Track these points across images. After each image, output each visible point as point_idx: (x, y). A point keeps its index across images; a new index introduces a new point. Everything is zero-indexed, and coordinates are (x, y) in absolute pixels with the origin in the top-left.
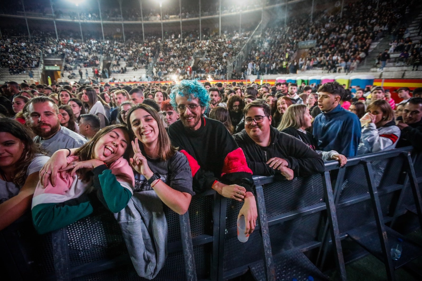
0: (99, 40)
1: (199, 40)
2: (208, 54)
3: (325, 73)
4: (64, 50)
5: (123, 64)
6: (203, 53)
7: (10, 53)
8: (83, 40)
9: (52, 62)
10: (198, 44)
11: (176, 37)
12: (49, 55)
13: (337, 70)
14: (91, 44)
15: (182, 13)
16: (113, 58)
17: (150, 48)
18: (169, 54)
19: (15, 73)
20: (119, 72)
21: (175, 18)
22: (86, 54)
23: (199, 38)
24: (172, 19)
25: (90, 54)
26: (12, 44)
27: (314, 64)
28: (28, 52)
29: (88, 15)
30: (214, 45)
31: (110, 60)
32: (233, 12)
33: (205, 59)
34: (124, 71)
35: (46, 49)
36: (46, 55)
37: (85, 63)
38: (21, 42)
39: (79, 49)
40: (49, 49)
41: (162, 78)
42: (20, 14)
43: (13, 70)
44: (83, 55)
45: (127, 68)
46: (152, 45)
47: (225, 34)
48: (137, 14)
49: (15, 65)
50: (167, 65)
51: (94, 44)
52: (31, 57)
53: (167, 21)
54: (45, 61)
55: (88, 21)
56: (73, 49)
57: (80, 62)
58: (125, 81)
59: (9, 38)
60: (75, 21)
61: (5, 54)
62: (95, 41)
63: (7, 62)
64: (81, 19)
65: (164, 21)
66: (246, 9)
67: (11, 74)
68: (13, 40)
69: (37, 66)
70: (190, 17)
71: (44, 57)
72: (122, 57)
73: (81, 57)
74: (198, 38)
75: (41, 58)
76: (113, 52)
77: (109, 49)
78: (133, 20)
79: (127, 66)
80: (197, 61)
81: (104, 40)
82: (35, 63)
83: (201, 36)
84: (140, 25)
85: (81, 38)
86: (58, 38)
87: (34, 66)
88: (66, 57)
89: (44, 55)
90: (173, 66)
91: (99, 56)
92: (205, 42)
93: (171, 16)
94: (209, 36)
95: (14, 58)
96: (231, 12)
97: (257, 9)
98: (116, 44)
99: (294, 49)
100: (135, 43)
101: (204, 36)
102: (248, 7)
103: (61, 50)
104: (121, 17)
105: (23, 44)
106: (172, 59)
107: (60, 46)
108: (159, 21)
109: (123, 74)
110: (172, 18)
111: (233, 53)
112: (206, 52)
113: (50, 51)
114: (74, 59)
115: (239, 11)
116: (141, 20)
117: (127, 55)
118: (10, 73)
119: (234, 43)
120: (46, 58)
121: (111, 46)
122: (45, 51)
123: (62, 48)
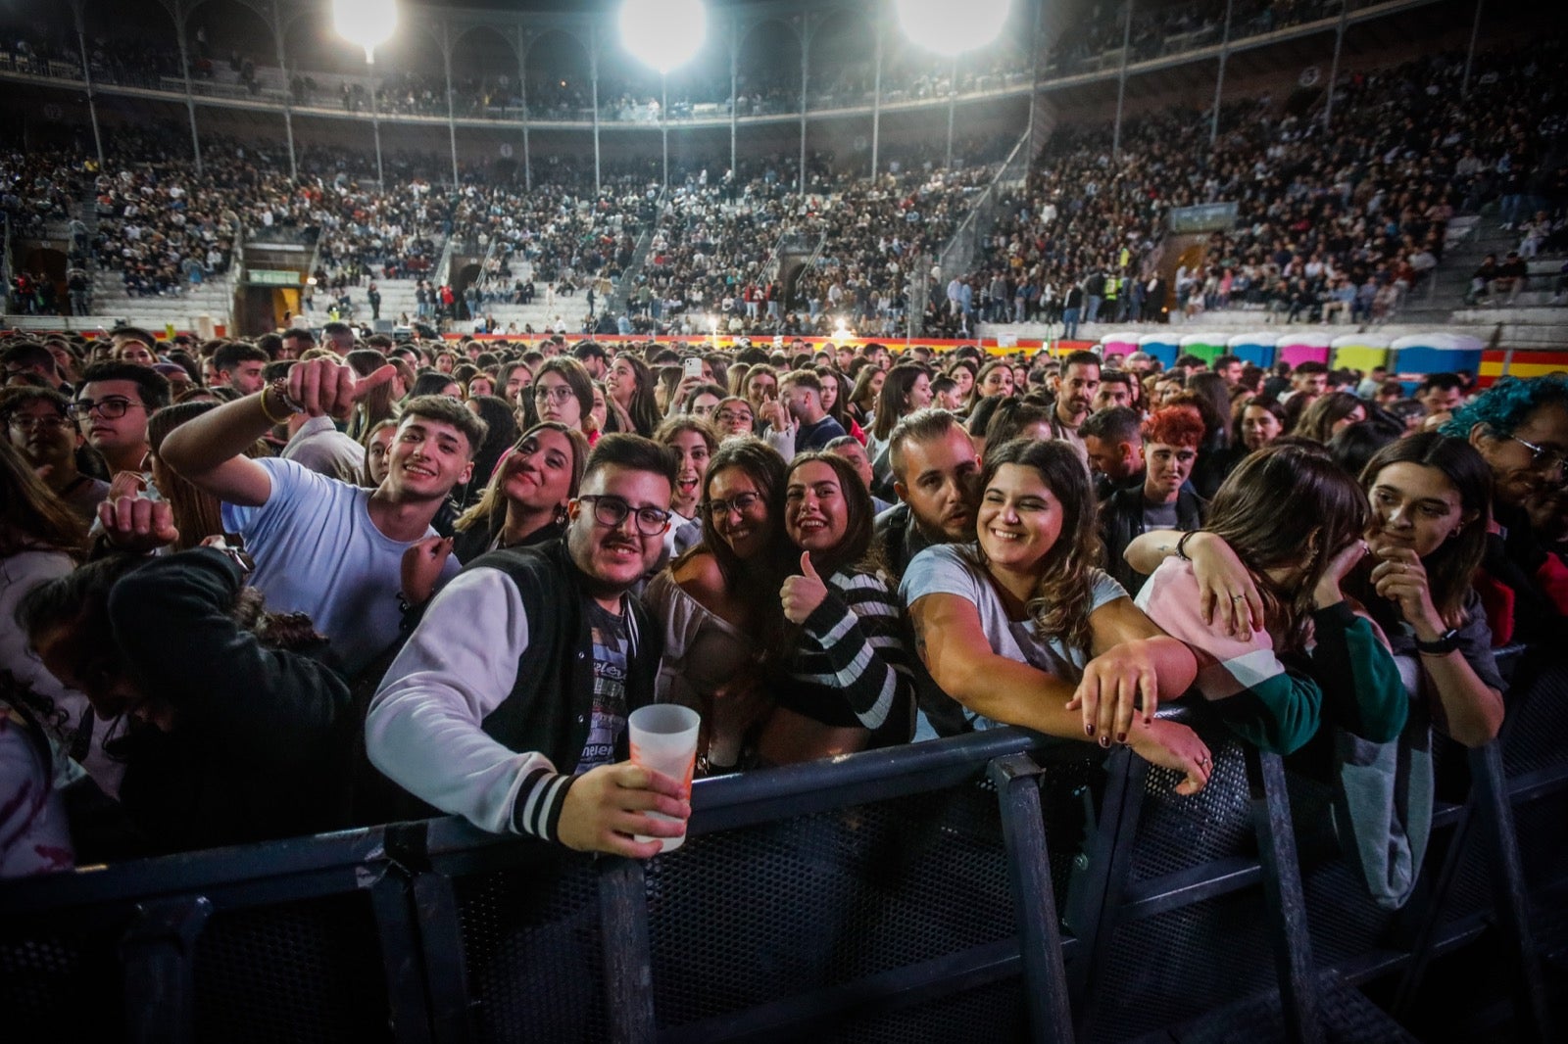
0: (437, 185)
1: (797, 191)
2: (829, 244)
3: (1277, 323)
4: (317, 216)
5: (524, 271)
6: (812, 239)
7: (130, 221)
8: (380, 182)
9: (272, 256)
10: (796, 207)
11: (715, 179)
12: (266, 233)
13: (1325, 314)
14: (410, 196)
15: (738, 96)
16: (486, 247)
17: (619, 217)
18: (688, 240)
19: (144, 292)
20: (508, 299)
21: (712, 113)
22: (393, 231)
23: (798, 184)
24: (704, 115)
25: (406, 232)
26: (136, 190)
27: (1234, 289)
28: (189, 220)
29: (405, 95)
30: (851, 213)
31: (477, 255)
32: (926, 96)
33: (822, 259)
34: (526, 295)
35: (255, 212)
36: (252, 232)
37: (389, 265)
38: (168, 185)
39: (368, 215)
40: (262, 210)
41: (666, 325)
42: (170, 87)
43: (136, 281)
44: (383, 235)
45: (536, 285)
46: (626, 207)
47: (893, 174)
48: (578, 95)
49: (145, 262)
50: (683, 280)
51: (423, 196)
52: (202, 239)
53: (684, 122)
54: (248, 252)
55: (405, 118)
56: (348, 212)
57: (372, 261)
58: (529, 329)
59: (128, 168)
60: (360, 115)
61: (110, 224)
62: (425, 188)
63: (119, 252)
64: (381, 110)
65: (673, 123)
66: (972, 87)
67: (131, 295)
68: (141, 177)
69: (222, 269)
70: (766, 110)
71: (245, 240)
72: (521, 247)
73: (377, 243)
74: (794, 184)
75: (236, 243)
76: (489, 227)
77: (474, 216)
78: (562, 117)
79: (535, 279)
80: (793, 266)
81: (456, 184)
82: (214, 258)
83: (802, 178)
84: (588, 135)
85: (376, 177)
86: (294, 175)
87: (210, 269)
88: (322, 239)
89: (245, 232)
90: (705, 281)
91: (437, 239)
92: (819, 198)
93: (697, 107)
94: (833, 179)
95: (144, 238)
96: (919, 98)
97: (1014, 89)
98: (500, 200)
99: (1155, 234)
100: (566, 198)
101: (817, 178)
102: (979, 80)
103: (306, 216)
104: (520, 105)
105: (176, 192)
106: (698, 257)
107: (303, 202)
108: (656, 124)
109: (521, 307)
110: (701, 114)
111: (924, 242)
112: (823, 235)
113: (268, 219)
114: (352, 248)
115: (946, 93)
116: (591, 117)
117: (536, 239)
118: (129, 289)
119: (926, 205)
120: (252, 240)
121: (481, 208)
122: (252, 217)
123: (311, 209)
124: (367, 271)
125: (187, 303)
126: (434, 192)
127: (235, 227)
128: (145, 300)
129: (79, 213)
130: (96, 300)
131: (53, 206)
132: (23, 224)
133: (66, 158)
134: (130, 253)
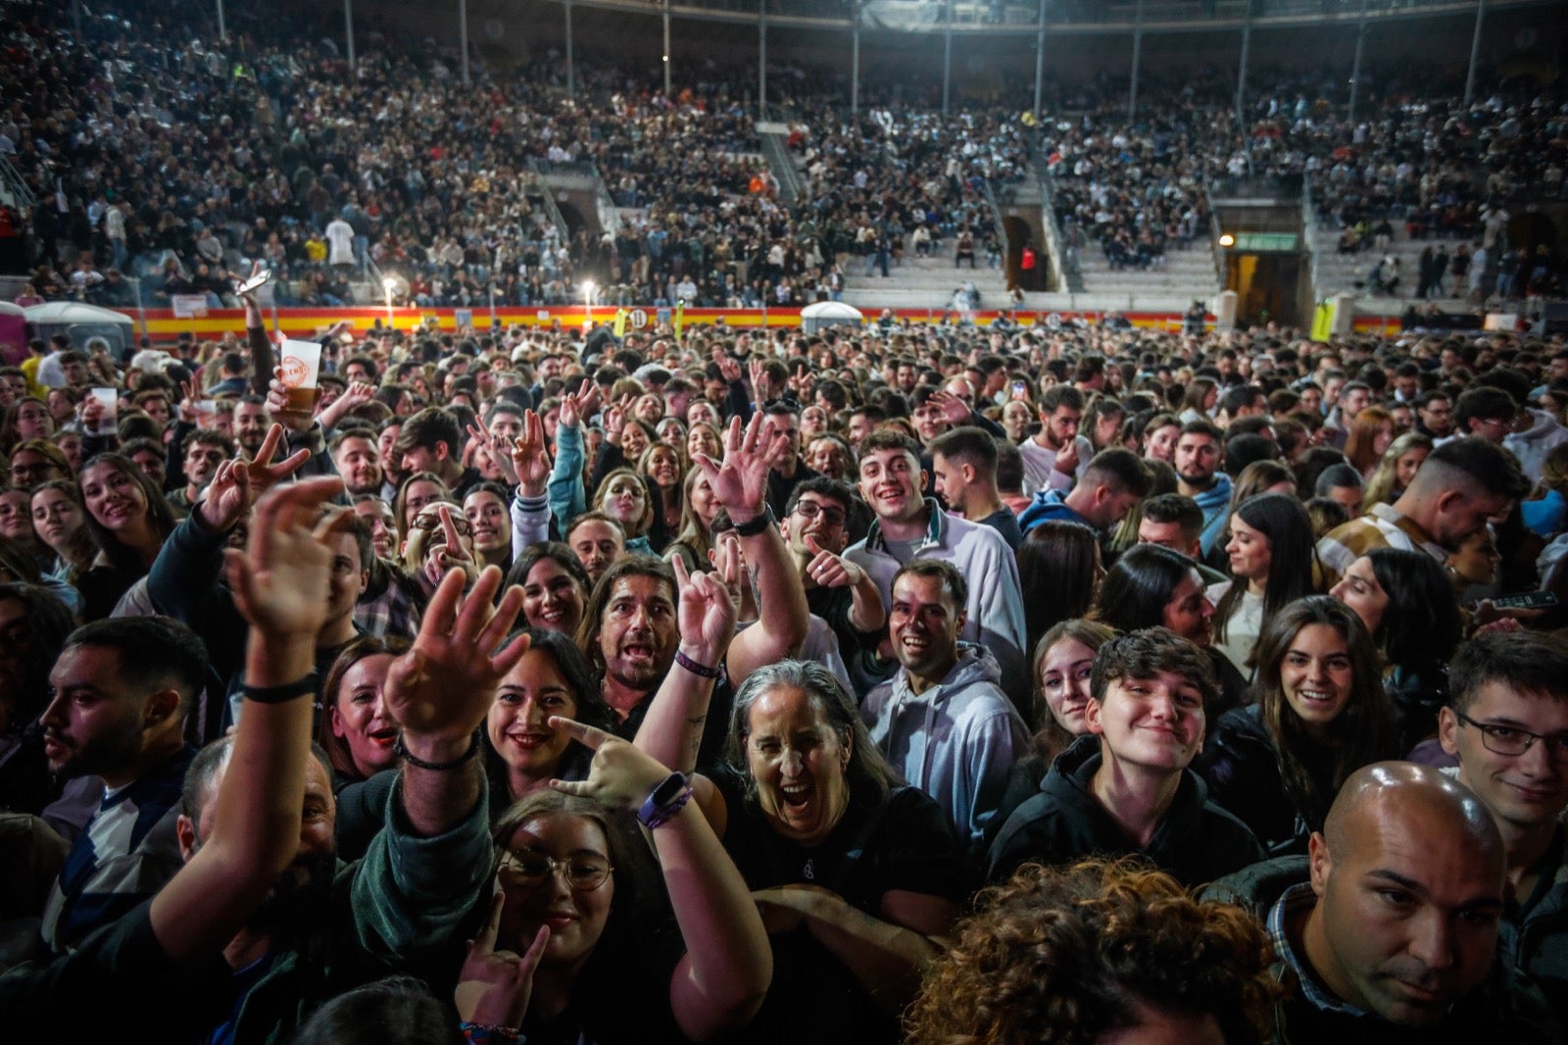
0: (1438, 100)
4: (1288, 159)
8: (1351, 106)
12: (1231, 185)
16: (1559, 186)
19: (1130, 264)
22: (1402, 172)
26: (1079, 142)
28: (1146, 174)
37: (1413, 219)
39: (1355, 152)
43: (1119, 250)
44: (1386, 178)
49: (1121, 228)
52: (1169, 196)
56: (1327, 150)
57: (1387, 215)
59: (1065, 117)
60: (1341, 17)
62: (1421, 108)
63: (1091, 218)
64: (1374, 5)
67: (1112, 268)
68: (1078, 127)
73: (1382, 189)
75: (1206, 200)
81: (1468, 96)
82: (1192, 219)
86: (1240, 107)
88: (1309, 186)
89: (1210, 185)
107: (1265, 141)
113: (1234, 166)
122: (1213, 167)
123: (1277, 149)
124: (1386, 230)
125: (1173, 277)
126: (1440, 112)
127: (1199, 180)
128: (1129, 274)
129: (1031, 175)
130: (1084, 276)
131: (1014, 167)
132: (996, 188)
133: (1006, 113)
134: (1102, 217)
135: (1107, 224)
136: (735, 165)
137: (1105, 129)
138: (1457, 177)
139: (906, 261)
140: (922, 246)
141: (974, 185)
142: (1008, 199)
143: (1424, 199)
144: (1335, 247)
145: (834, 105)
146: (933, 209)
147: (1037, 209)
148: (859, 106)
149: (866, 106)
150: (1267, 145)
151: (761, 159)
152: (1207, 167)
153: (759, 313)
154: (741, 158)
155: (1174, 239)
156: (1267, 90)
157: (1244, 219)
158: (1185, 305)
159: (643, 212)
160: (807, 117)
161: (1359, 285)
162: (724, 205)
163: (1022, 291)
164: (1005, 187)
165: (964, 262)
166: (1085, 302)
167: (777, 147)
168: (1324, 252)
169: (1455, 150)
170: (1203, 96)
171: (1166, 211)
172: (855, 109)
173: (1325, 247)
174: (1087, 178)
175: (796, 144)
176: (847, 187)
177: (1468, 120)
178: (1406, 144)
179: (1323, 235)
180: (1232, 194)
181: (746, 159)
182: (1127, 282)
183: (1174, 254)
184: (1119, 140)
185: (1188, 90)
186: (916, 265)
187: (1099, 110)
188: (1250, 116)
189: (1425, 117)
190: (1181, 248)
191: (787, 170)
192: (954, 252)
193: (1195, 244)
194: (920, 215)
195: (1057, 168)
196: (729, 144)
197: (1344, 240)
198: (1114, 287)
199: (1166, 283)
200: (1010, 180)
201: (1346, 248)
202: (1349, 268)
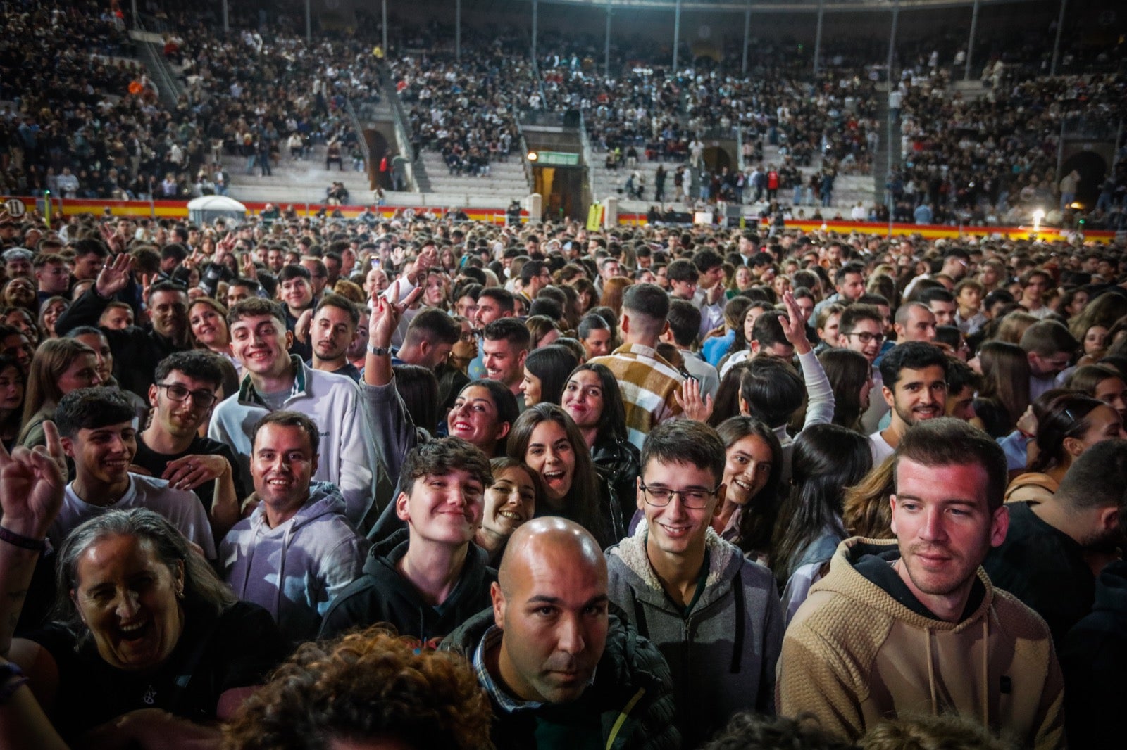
0: (658, 68)
4: (569, 99)
8: (606, 65)
11: (945, 60)
12: (532, 116)
16: (729, 130)
17: (848, 100)
18: (945, 126)
19: (466, 171)
22: (640, 113)
23: (1049, 65)
37: (649, 147)
38: (442, 70)
43: (458, 160)
49: (458, 143)
52: (489, 121)
56: (593, 95)
57: (633, 144)
59: (408, 53)
62: (648, 72)
63: (433, 135)
67: (453, 174)
72: (762, 129)
73: (629, 125)
74: (1044, 65)
75: (516, 125)
81: (675, 66)
82: (506, 139)
83: (1054, 59)
84: (811, 17)
86: (534, 58)
87: (506, 150)
88: (583, 120)
94: (1093, 59)
95: (447, 120)
100: (788, 81)
101: (1069, 57)
103: (559, 99)
106: (964, 144)
107: (552, 85)
113: (533, 102)
114: (610, 131)
118: (451, 169)
122: (519, 101)
123: (561, 91)
124: (633, 153)
125: (496, 182)
126: (659, 75)
127: (510, 110)
128: (464, 179)
129: (384, 97)
130: (430, 179)
131: (370, 90)
132: (357, 107)
133: (360, 45)
134: (442, 134)
135: (445, 140)
136: (110, 68)
137: (438, 66)
138: (673, 120)
139: (283, 162)
140: (295, 150)
141: (338, 102)
142: (366, 115)
143: (654, 132)
144: (604, 164)
145: (207, 22)
146: (305, 121)
147: (391, 124)
148: (231, 26)
149: (237, 27)
150: (555, 88)
151: (137, 64)
152: (515, 100)
153: (146, 204)
154: (116, 61)
155: (495, 153)
156: (553, 48)
157: (543, 141)
158: (505, 204)
159: (13, 104)
160: (181, 31)
161: (620, 191)
162: (101, 103)
163: (383, 190)
164: (364, 106)
165: (335, 166)
166: (433, 200)
167: (153, 55)
168: (596, 168)
169: (671, 103)
170: (509, 47)
171: (489, 132)
172: (227, 28)
173: (597, 163)
174: (428, 102)
175: (172, 54)
176: (223, 96)
177: (676, 81)
178: (641, 94)
179: (595, 155)
180: (534, 123)
181: (122, 63)
182: (464, 185)
183: (496, 165)
184: (450, 76)
185: (497, 42)
186: (292, 167)
187: (434, 50)
188: (542, 66)
189: (650, 78)
190: (500, 161)
191: (164, 77)
192: (325, 157)
193: (511, 158)
194: (292, 124)
195: (404, 93)
196: (102, 47)
197: (609, 159)
198: (453, 188)
199: (491, 186)
200: (367, 101)
201: (610, 166)
202: (612, 179)
